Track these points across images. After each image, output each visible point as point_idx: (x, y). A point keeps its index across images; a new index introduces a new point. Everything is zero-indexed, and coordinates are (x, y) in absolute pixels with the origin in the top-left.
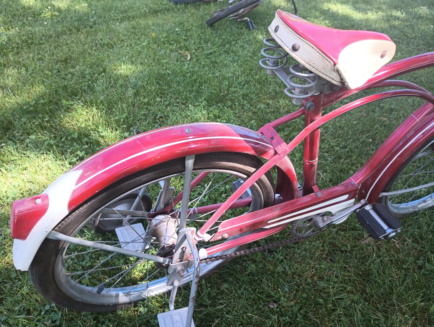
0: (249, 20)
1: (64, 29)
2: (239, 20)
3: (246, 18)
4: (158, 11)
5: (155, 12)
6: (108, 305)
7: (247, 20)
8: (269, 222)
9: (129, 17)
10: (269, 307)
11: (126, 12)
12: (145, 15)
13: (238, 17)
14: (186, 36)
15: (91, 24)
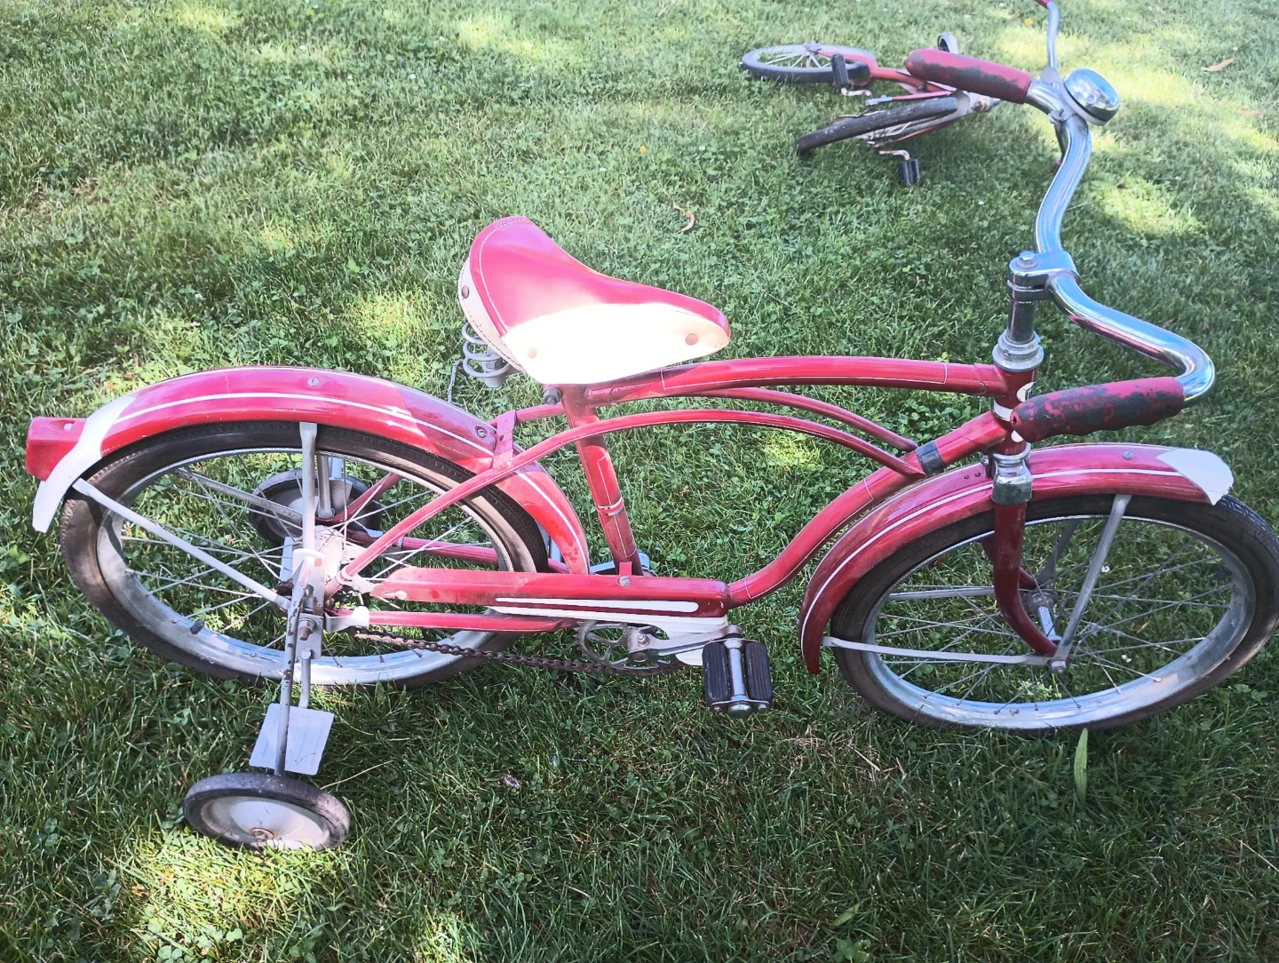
0: (907, 157)
1: (450, 97)
2: (882, 152)
3: (901, 152)
4: (693, 90)
5: (687, 91)
6: (206, 662)
7: (901, 157)
8: (499, 600)
9: (618, 92)
10: (502, 782)
11: (616, 78)
12: (657, 96)
13: (882, 144)
14: (720, 168)
15: (515, 95)
